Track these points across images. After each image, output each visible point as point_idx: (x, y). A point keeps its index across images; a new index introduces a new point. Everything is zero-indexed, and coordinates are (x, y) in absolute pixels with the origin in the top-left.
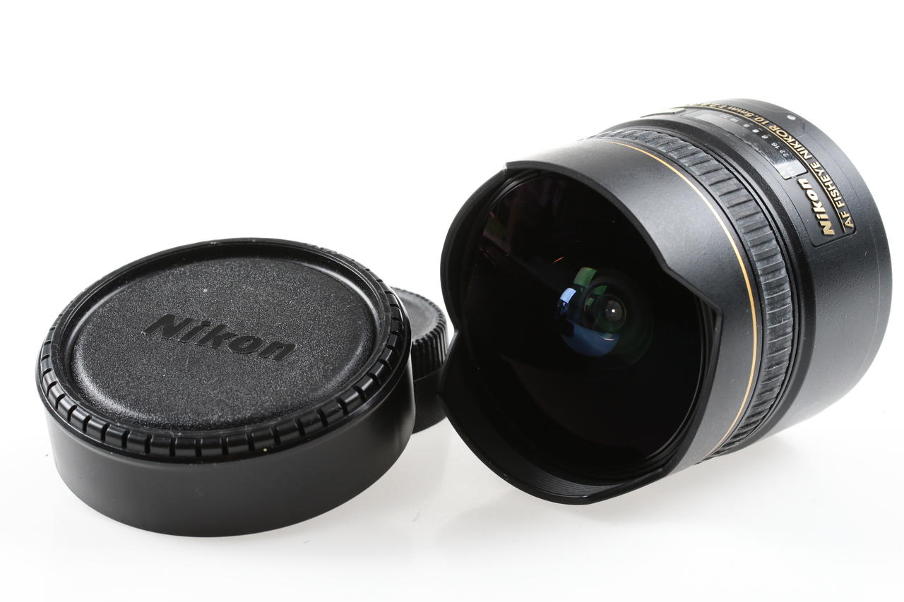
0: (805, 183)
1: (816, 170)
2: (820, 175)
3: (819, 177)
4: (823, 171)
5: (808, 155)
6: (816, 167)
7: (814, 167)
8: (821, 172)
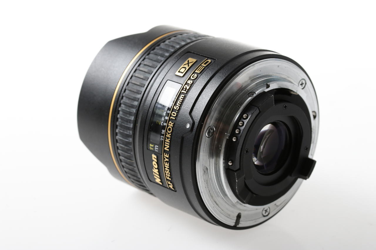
0: (154, 158)
1: (165, 157)
2: (165, 160)
3: (164, 161)
4: (168, 160)
5: (167, 148)
6: (166, 156)
7: (165, 155)
8: (166, 160)
